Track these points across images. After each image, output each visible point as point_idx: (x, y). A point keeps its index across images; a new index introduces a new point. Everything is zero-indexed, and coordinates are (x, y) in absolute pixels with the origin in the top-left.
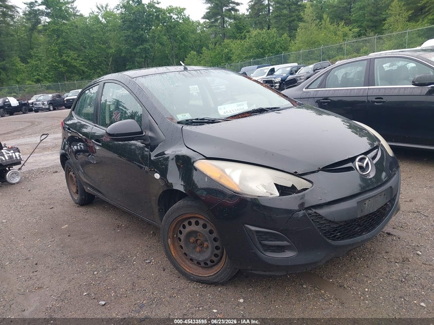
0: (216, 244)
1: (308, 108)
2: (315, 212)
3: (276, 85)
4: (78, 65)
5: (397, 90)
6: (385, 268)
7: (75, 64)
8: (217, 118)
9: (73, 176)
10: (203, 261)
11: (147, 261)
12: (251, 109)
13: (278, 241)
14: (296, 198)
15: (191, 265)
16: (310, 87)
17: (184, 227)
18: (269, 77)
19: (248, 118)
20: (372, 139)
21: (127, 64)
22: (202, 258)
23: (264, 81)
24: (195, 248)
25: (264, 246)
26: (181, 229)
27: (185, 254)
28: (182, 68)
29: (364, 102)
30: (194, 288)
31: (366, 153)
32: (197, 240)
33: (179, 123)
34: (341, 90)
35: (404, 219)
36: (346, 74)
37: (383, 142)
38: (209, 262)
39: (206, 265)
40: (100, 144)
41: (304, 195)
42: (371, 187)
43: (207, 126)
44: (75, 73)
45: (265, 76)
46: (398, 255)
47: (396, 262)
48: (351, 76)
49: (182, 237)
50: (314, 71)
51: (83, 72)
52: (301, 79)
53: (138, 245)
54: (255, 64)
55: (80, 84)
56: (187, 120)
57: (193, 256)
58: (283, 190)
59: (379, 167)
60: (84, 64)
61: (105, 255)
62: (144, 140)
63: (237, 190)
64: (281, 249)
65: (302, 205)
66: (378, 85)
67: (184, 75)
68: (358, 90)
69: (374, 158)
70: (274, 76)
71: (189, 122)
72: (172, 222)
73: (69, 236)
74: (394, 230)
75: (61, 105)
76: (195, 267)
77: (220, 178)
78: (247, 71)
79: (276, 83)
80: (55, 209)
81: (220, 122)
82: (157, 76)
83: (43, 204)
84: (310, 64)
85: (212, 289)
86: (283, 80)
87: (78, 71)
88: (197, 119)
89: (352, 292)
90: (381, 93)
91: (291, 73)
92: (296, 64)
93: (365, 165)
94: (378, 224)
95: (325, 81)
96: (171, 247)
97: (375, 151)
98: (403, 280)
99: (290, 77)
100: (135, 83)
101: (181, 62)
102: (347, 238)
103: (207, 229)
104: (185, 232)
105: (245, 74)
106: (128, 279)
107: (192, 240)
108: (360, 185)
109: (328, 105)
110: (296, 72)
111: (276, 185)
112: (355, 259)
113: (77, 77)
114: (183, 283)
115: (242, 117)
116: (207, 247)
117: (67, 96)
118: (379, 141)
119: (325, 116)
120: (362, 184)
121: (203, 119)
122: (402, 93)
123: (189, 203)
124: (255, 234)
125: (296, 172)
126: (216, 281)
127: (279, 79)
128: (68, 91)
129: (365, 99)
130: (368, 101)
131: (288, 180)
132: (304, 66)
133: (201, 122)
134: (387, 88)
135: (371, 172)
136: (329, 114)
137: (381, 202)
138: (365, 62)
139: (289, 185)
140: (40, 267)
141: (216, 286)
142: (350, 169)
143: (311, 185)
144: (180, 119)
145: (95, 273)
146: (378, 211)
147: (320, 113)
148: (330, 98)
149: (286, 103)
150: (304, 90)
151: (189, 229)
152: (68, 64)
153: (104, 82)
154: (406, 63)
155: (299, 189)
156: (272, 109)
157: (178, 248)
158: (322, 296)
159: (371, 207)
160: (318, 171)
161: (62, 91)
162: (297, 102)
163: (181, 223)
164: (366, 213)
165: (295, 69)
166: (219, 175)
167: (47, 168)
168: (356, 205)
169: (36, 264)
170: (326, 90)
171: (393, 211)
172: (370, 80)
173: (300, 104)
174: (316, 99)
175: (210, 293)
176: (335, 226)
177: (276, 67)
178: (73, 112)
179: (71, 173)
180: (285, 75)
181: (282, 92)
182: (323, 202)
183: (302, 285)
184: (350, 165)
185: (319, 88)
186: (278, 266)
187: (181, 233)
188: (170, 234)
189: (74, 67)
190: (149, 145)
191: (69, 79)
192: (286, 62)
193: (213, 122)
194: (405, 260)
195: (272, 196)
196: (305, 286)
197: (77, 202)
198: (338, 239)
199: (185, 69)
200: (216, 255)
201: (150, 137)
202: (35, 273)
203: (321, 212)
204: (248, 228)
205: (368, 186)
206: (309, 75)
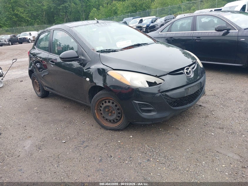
0: (119, 111)
1: (161, 43)
2: (165, 94)
3: (144, 29)
4: (24, 17)
5: (207, 33)
6: (198, 121)
7: (23, 16)
8: (117, 49)
9: (37, 81)
10: (112, 120)
11: (83, 122)
12: (133, 44)
13: (148, 107)
14: (156, 87)
15: (106, 122)
16: (163, 31)
17: (103, 104)
18: (139, 24)
19: (132, 49)
20: (193, 58)
21: (55, 16)
22: (111, 118)
23: (136, 27)
24: (108, 114)
25: (142, 110)
26: (101, 105)
27: (104, 117)
28: (95, 21)
29: (191, 39)
30: (108, 132)
31: (190, 66)
32: (109, 110)
33: (97, 52)
34: (179, 33)
35: (207, 99)
36: (182, 24)
37: (198, 60)
38: (115, 120)
39: (114, 122)
40: (54, 64)
41: (160, 86)
42: (191, 82)
43: (111, 53)
44: (23, 22)
45: (137, 24)
46: (204, 115)
47: (203, 118)
48: (184, 25)
49: (102, 109)
50: (165, 21)
51: (28, 20)
52: (157, 26)
53: (77, 116)
54: (131, 16)
55: (27, 29)
56: (102, 50)
57: (107, 118)
58: (150, 84)
59: (196, 72)
60: (28, 16)
61: (61, 121)
62: (79, 61)
63: (129, 84)
64: (149, 111)
65: (159, 91)
66: (198, 31)
67: (97, 25)
68: (188, 33)
69: (193, 68)
70: (142, 24)
71: (102, 51)
72: (97, 102)
73: (39, 113)
74: (203, 104)
75: (16, 42)
76: (108, 123)
77: (121, 79)
78: (127, 21)
79: (144, 28)
80: (28, 100)
81: (118, 51)
82: (83, 26)
83: (20, 98)
84: (162, 17)
85: (117, 132)
86: (148, 26)
87: (25, 20)
88: (107, 50)
89: (182, 131)
90: (200, 35)
91: (152, 22)
92: (154, 17)
93: (189, 72)
94: (195, 100)
95: (171, 28)
96: (97, 114)
97: (194, 65)
98: (205, 125)
99: (152, 24)
100: (72, 31)
101: (95, 18)
102: (180, 106)
103: (114, 105)
104: (103, 106)
105: (125, 23)
106: (75, 131)
107: (107, 110)
108: (187, 82)
109: (172, 41)
110: (155, 21)
111: (147, 82)
112: (184, 117)
113: (24, 24)
114: (103, 131)
115: (129, 49)
116: (114, 113)
117: (19, 36)
118: (196, 60)
119: (171, 48)
120: (187, 81)
121: (110, 50)
122: (210, 35)
123: (105, 92)
124: (138, 105)
125: (156, 75)
126: (119, 128)
127: (145, 26)
128: (20, 33)
129: (191, 38)
130: (193, 39)
131: (152, 79)
132: (160, 18)
133: (109, 51)
134: (203, 32)
135: (192, 75)
136: (173, 47)
137: (196, 89)
138: (192, 18)
139: (153, 82)
140: (27, 128)
141: (119, 131)
142: (182, 73)
143: (163, 81)
144: (98, 50)
145: (57, 129)
146: (195, 93)
147: (169, 46)
148: (173, 38)
149: (150, 41)
150: (160, 33)
151: (105, 105)
152: (18, 16)
153: (54, 29)
154: (212, 18)
155: (158, 83)
156: (144, 44)
157: (100, 114)
158: (168, 133)
159: (191, 92)
160: (167, 75)
161: (16, 33)
162: (156, 40)
163: (101, 102)
164: (189, 94)
165: (154, 20)
166: (120, 78)
167: (17, 78)
168: (184, 90)
169: (25, 127)
170: (171, 33)
171: (202, 94)
172: (194, 28)
173: (158, 42)
174: (166, 38)
175: (116, 134)
176: (174, 100)
177: (143, 18)
178: (35, 46)
179: (36, 80)
180: (148, 23)
181: (148, 34)
182: (169, 89)
183: (159, 129)
184: (182, 71)
185: (167, 32)
186: (148, 119)
187: (101, 107)
188: (96, 108)
189: (22, 18)
190: (82, 63)
191: (19, 25)
192: (149, 16)
193: (115, 51)
194: (207, 117)
195: (145, 87)
196: (160, 129)
197: (40, 96)
198: (176, 106)
199: (98, 22)
200: (119, 117)
201: (83, 59)
202: (26, 131)
203: (168, 94)
204: (135, 102)
205: (190, 82)
206: (162, 23)
